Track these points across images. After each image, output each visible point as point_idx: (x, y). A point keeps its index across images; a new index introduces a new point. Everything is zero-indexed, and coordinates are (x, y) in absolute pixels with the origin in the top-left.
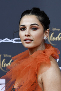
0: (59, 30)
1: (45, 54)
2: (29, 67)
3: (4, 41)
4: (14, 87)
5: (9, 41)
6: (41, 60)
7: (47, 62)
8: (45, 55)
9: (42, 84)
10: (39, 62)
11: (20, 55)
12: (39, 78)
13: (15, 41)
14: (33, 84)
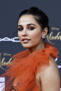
0: (58, 29)
1: (44, 53)
2: (28, 66)
3: (4, 40)
4: (13, 85)
5: (9, 40)
6: (40, 60)
7: (46, 62)
8: (44, 55)
9: (40, 82)
10: (38, 61)
11: (19, 54)
12: (37, 77)
13: (15, 40)
14: (31, 82)
